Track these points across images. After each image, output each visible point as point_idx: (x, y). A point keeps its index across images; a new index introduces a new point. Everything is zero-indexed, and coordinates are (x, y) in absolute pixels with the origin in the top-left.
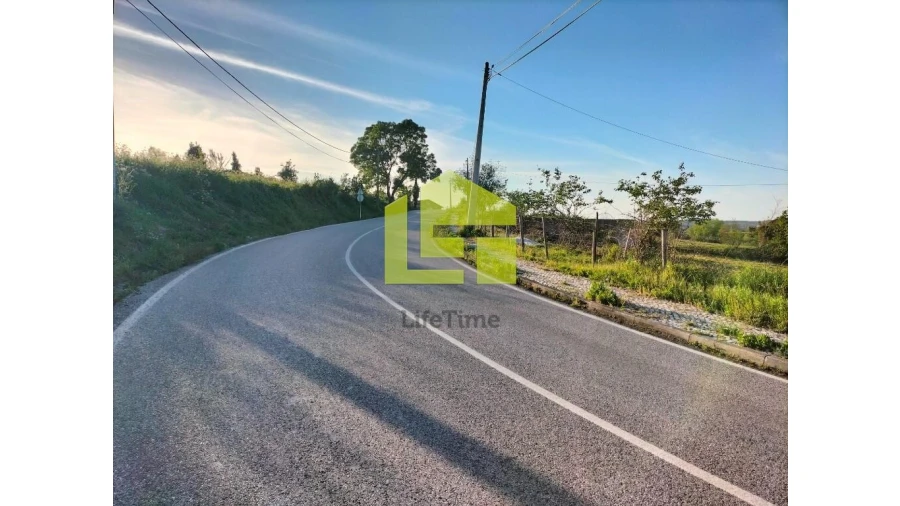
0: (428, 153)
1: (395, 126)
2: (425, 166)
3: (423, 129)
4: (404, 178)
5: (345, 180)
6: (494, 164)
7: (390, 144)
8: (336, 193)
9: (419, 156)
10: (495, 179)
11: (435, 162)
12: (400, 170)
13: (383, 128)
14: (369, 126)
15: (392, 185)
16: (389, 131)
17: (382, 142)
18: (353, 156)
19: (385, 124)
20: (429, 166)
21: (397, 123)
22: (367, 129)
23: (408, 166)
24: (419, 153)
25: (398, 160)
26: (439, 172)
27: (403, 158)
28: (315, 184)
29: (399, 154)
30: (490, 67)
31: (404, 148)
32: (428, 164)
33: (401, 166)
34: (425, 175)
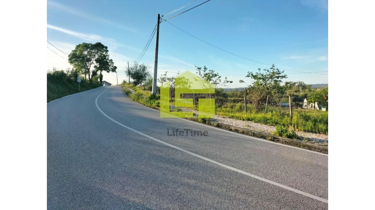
0: (110, 59)
1: (92, 45)
2: (108, 65)
3: (106, 48)
4: (97, 71)
5: (68, 71)
6: (146, 65)
7: (90, 54)
8: (65, 78)
9: (105, 60)
10: (146, 71)
11: (113, 63)
12: (95, 67)
13: (86, 46)
14: (78, 45)
15: (91, 74)
16: (89, 47)
17: (86, 53)
18: (70, 59)
19: (87, 44)
20: (110, 65)
21: (93, 44)
22: (77, 46)
23: (99, 64)
24: (105, 59)
25: (94, 62)
26: (115, 68)
27: (97, 61)
28: (54, 74)
29: (95, 59)
30: (161, 16)
31: (97, 57)
32: (110, 64)
33: (96, 64)
34: (109, 69)
